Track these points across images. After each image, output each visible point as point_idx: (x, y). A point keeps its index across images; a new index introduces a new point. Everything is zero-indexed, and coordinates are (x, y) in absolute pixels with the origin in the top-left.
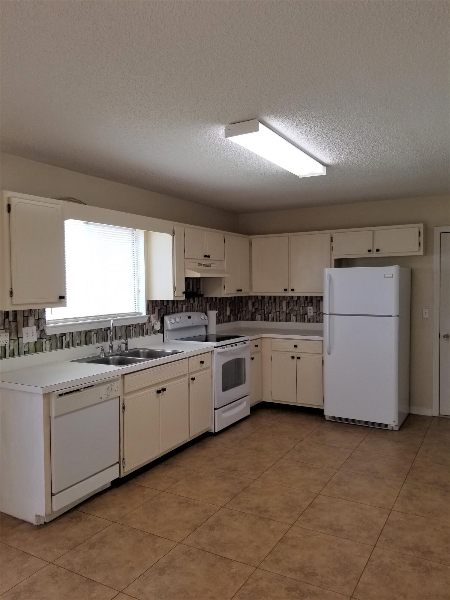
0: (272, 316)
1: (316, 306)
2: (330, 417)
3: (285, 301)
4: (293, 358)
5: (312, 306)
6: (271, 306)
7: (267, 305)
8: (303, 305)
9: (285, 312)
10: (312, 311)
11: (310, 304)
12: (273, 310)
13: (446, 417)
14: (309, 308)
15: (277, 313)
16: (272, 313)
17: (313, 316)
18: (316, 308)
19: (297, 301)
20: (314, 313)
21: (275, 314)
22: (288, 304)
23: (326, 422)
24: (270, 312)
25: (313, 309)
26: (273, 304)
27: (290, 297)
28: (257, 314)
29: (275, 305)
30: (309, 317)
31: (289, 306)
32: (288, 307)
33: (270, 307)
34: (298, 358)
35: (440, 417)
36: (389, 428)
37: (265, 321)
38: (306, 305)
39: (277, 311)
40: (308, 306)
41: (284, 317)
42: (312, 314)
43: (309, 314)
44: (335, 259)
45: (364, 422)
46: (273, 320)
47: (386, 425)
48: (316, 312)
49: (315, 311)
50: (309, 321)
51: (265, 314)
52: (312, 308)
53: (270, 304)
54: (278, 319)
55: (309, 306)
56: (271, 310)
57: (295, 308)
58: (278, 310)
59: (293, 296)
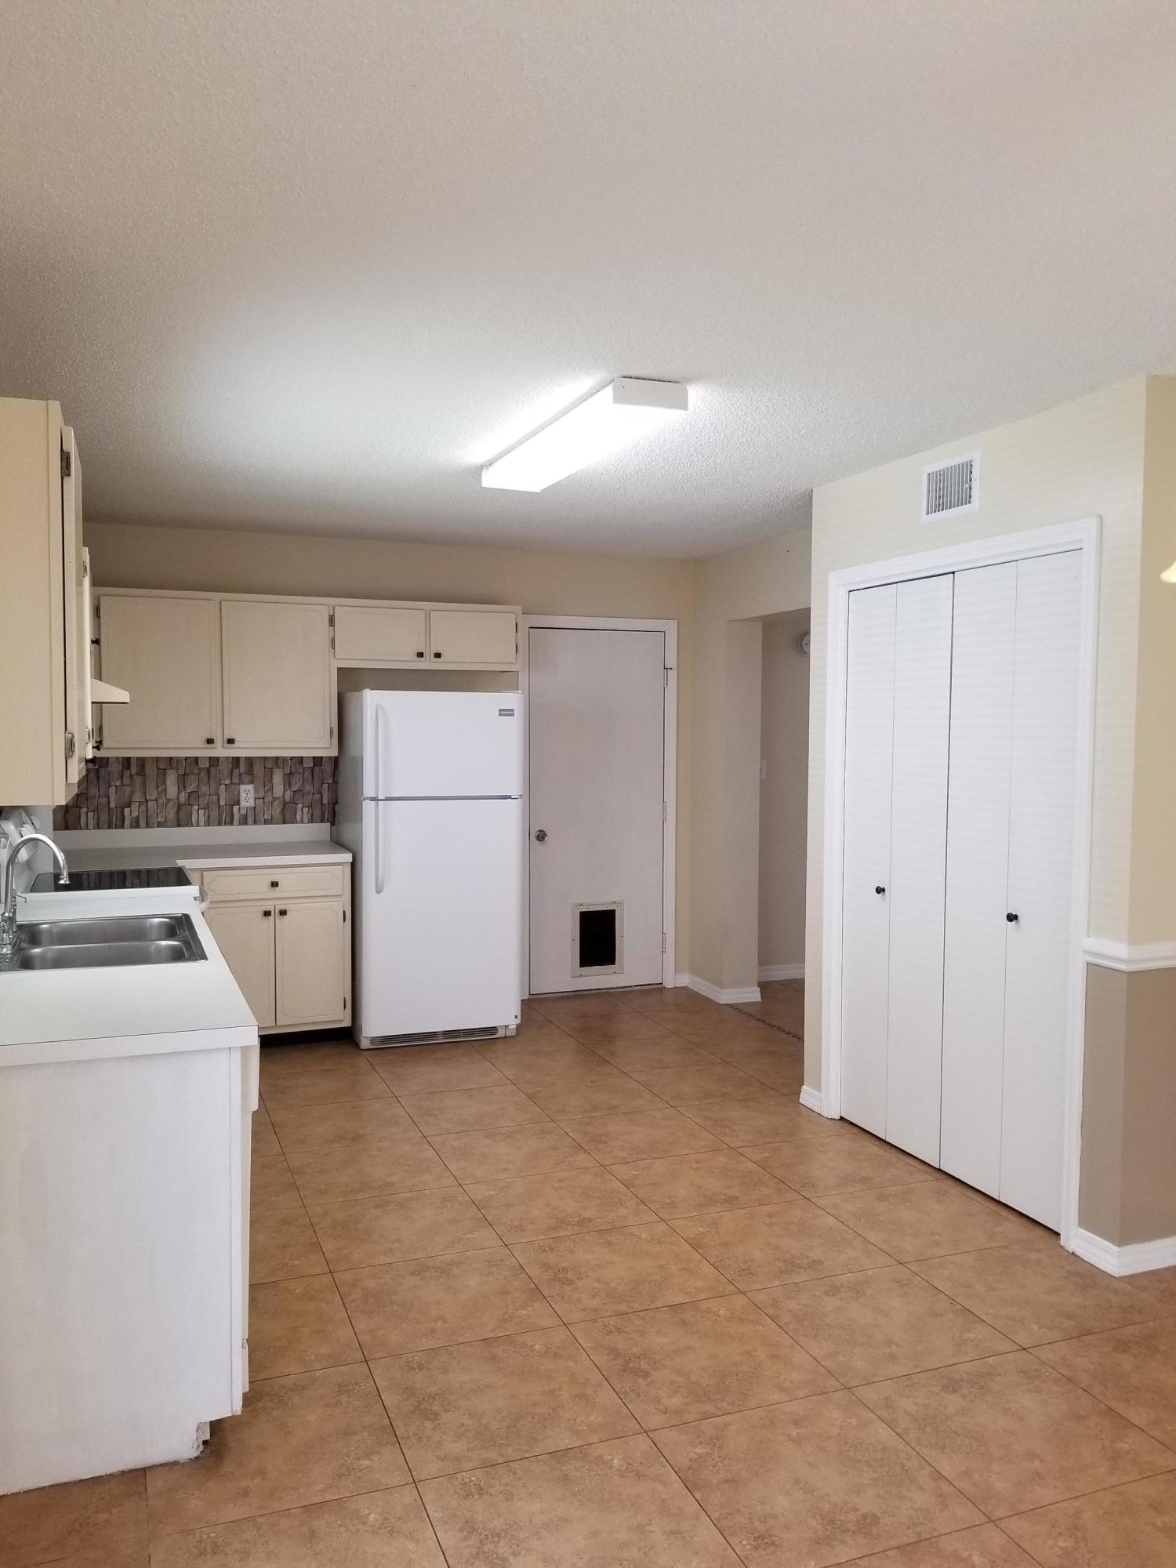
0: (135, 814)
1: (262, 783)
2: (373, 1040)
3: (174, 771)
4: (267, 914)
5: (251, 782)
6: (130, 786)
7: (118, 783)
8: (227, 782)
9: (172, 800)
10: (251, 795)
11: (246, 778)
12: (137, 797)
13: (552, 995)
14: (243, 787)
15: (150, 803)
16: (135, 806)
17: (255, 808)
18: (263, 788)
19: (208, 770)
20: (257, 801)
21: (143, 808)
22: (182, 780)
23: (366, 1053)
24: (127, 801)
25: (256, 790)
26: (138, 781)
27: (188, 761)
28: (84, 810)
29: (144, 783)
30: (243, 812)
31: (187, 784)
32: (184, 787)
33: (129, 789)
34: (283, 913)
35: (532, 1000)
36: (501, 1033)
37: (109, 827)
38: (236, 780)
39: (148, 798)
40: (241, 782)
41: (171, 815)
42: (251, 803)
43: (243, 804)
44: (339, 669)
45: (447, 1034)
46: (136, 824)
47: (493, 1030)
48: (263, 798)
49: (261, 795)
50: (244, 821)
51: (109, 808)
52: (250, 787)
53: (126, 781)
54: (154, 820)
55: (242, 784)
56: (130, 797)
57: (204, 789)
58: (152, 794)
59: (197, 758)
